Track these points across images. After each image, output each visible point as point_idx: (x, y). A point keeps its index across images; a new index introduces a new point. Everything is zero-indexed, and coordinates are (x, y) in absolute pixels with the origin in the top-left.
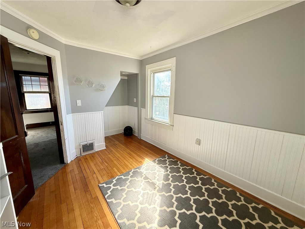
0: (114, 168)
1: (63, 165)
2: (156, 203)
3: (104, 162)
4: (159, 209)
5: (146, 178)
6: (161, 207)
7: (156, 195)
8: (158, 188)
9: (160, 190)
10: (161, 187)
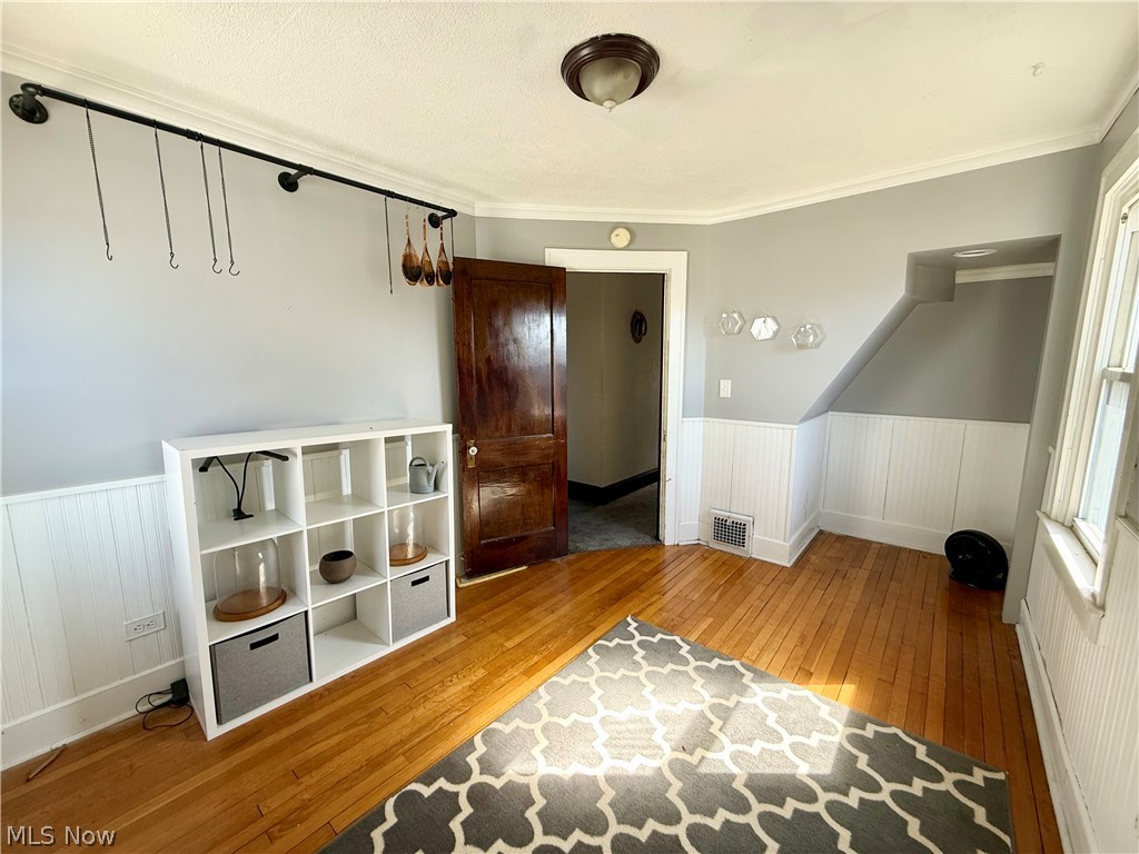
0: (710, 620)
1: (655, 542)
2: (618, 763)
3: (718, 592)
4: (599, 772)
5: (725, 713)
6: (610, 780)
7: (653, 756)
8: (694, 760)
9: (681, 769)
10: (703, 770)
